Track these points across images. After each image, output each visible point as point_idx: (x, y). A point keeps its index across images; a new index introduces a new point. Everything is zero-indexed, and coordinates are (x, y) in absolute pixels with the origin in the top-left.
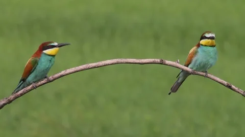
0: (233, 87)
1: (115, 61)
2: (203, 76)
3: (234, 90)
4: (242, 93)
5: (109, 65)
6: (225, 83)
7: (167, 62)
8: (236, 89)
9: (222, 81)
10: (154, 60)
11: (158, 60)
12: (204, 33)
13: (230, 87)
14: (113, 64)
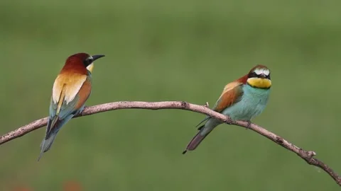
0: (285, 142)
1: (115, 104)
2: (242, 126)
3: (286, 147)
4: (298, 151)
5: (106, 110)
6: (275, 136)
7: (192, 106)
8: (290, 145)
9: (270, 133)
10: (172, 103)
11: (179, 104)
12: (254, 69)
13: (280, 142)
14: (112, 109)
